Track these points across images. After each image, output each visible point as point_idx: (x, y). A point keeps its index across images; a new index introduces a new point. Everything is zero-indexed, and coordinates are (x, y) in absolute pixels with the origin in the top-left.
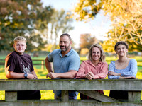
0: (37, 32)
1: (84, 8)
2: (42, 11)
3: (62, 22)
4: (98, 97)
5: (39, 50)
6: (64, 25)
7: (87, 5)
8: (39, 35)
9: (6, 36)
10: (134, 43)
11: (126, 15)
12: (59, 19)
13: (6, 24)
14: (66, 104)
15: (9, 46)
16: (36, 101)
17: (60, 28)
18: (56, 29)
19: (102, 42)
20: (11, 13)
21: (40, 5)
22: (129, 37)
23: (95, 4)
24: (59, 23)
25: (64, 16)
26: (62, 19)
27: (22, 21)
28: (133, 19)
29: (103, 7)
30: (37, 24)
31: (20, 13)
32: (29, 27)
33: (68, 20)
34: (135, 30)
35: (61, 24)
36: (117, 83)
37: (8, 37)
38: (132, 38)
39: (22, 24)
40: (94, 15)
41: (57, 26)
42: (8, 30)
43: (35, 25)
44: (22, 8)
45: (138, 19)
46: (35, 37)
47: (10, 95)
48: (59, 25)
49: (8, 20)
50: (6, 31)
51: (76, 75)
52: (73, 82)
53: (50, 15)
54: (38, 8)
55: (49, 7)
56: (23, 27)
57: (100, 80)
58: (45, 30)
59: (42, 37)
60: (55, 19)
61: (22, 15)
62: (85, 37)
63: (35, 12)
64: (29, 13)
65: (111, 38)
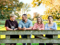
0: (17, 12)
1: (35, 2)
2: (19, 4)
3: (26, 8)
4: (41, 37)
5: (18, 19)
6: (27, 9)
7: (36, 2)
8: (18, 13)
9: (5, 13)
10: (54, 16)
11: (51, 5)
12: (25, 7)
13: (5, 9)
14: (29, 40)
15: (6, 17)
16: (17, 39)
17: (26, 10)
18: (24, 11)
19: (42, 16)
20: (7, 5)
21: (18, 1)
22: (52, 14)
23: (39, 1)
24: (25, 8)
25: (27, 5)
26: (26, 7)
27: (11, 8)
28: (54, 7)
29: (42, 2)
30: (17, 9)
31: (10, 4)
32: (14, 10)
33: (29, 7)
34: (55, 11)
35: (26, 9)
36: (48, 32)
37: (6, 14)
38: (54, 14)
39: (11, 9)
40: (39, 5)
41: (24, 9)
42: (6, 11)
43: (16, 9)
44: (11, 3)
45: (56, 7)
46: (16, 14)
47: (8, 37)
48: (25, 9)
49: (6, 7)
50: (5, 12)
51: (32, 29)
52: (31, 31)
53: (22, 5)
54: (17, 2)
55: (22, 2)
56: (11, 10)
57: (42, 31)
58: (20, 11)
59: (19, 14)
60: (24, 7)
61: (11, 5)
62: (35, 14)
63: (16, 4)
64: (14, 5)
65: (45, 14)
